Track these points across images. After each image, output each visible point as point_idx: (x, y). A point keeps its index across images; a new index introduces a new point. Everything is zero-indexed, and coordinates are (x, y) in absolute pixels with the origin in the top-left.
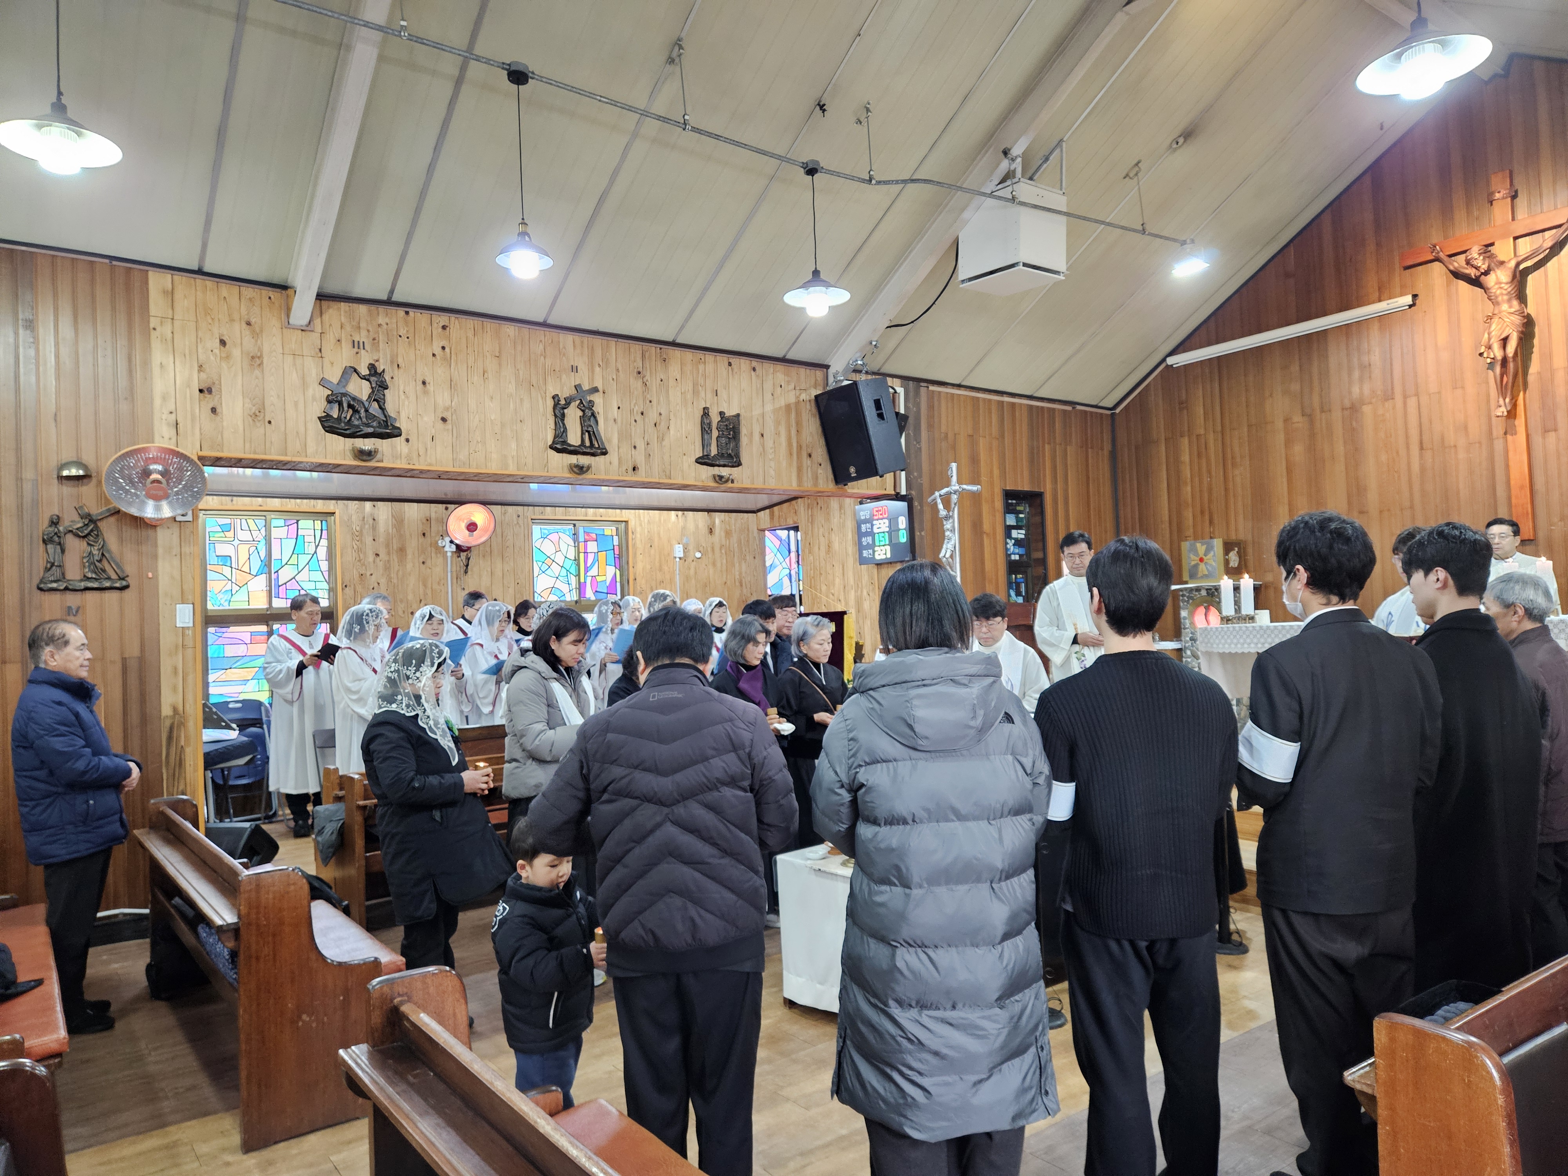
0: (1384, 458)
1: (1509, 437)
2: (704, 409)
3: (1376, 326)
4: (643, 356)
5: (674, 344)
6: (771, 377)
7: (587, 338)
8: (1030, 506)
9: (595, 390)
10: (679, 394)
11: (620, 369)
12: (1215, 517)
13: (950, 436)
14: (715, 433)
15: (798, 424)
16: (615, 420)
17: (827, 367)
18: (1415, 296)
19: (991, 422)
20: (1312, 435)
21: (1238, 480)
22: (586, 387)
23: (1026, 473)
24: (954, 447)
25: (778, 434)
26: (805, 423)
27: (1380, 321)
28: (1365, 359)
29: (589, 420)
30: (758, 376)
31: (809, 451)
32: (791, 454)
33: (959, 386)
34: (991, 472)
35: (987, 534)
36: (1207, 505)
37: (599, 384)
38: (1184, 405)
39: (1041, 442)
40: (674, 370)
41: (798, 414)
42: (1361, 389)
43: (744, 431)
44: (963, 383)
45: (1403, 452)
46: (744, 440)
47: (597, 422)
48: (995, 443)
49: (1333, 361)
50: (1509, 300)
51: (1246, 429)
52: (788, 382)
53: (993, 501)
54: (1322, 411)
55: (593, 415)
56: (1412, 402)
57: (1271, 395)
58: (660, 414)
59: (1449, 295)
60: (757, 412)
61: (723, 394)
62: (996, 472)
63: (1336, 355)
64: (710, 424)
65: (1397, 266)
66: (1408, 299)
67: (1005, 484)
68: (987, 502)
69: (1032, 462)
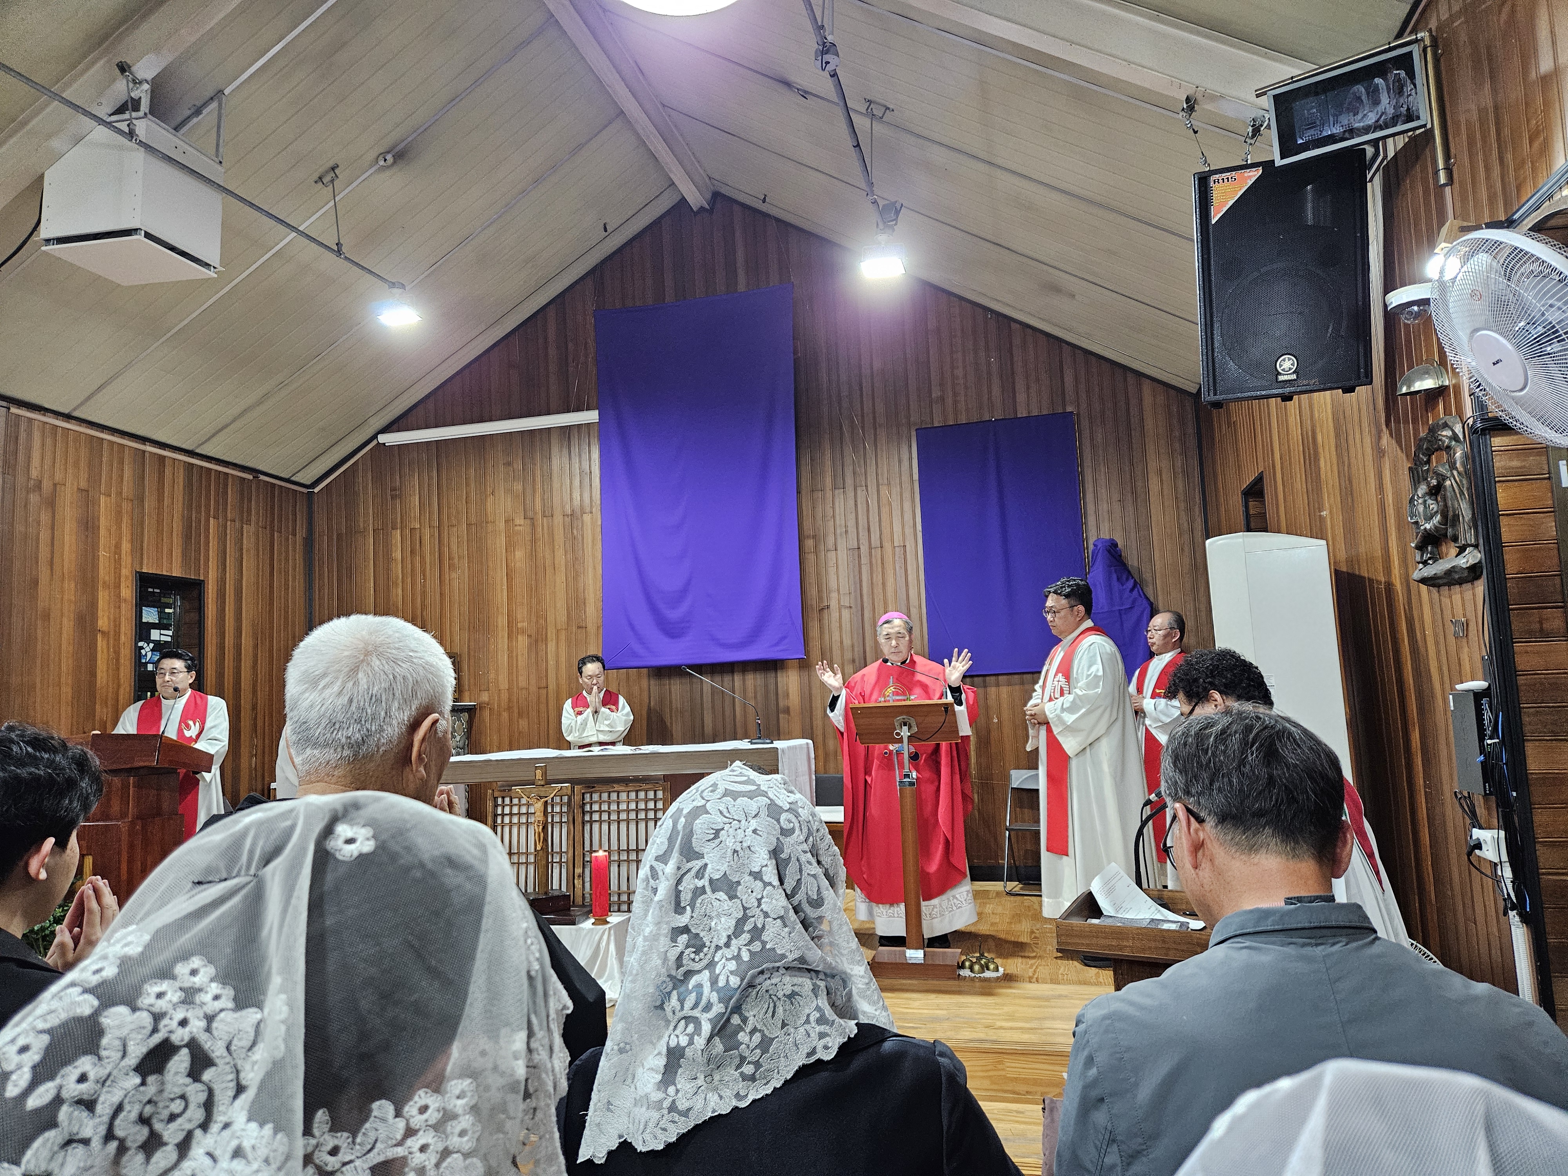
8: (182, 599)
13: (46, 485)
19: (122, 477)
21: (455, 585)
23: (177, 552)
24: (51, 503)
33: (68, 417)
34: (118, 546)
35: (104, 633)
38: (397, 494)
39: (203, 513)
44: (75, 414)
48: (126, 506)
49: (556, 465)
51: (465, 528)
53: (118, 586)
54: (544, 515)
57: (493, 493)
62: (126, 546)
67: (141, 564)
68: (106, 586)
69: (187, 537)
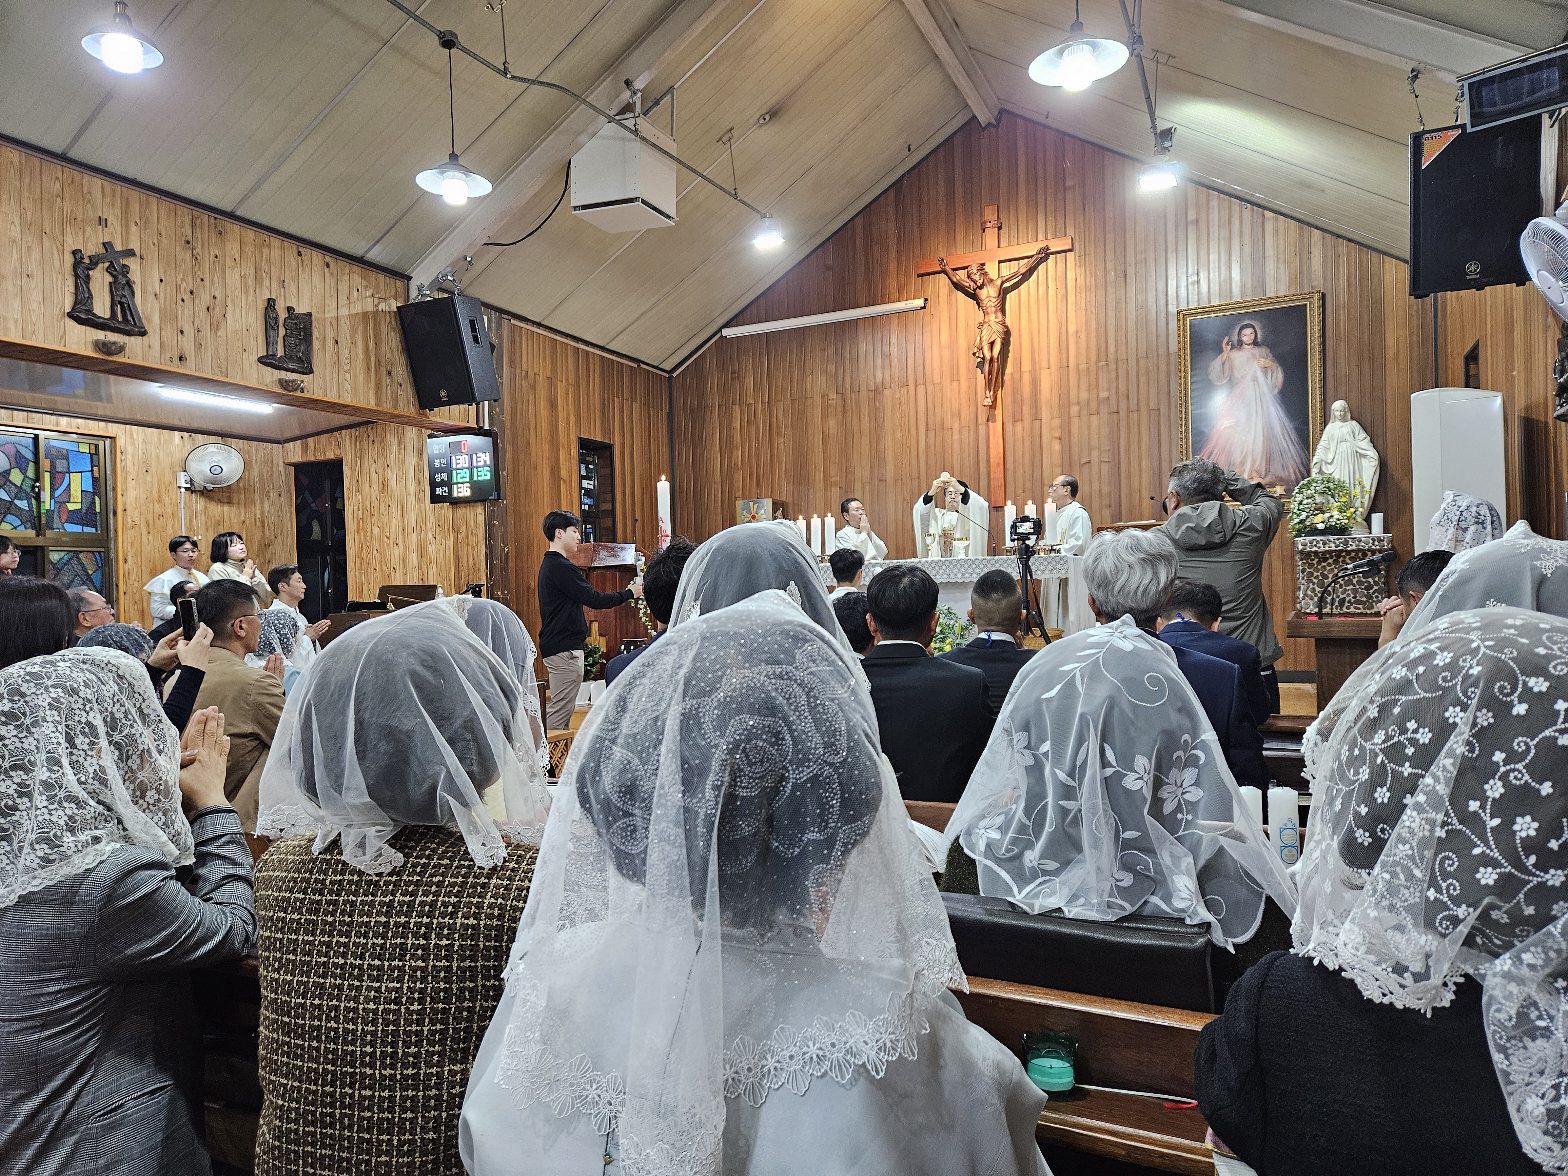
0: (899, 435)
1: (990, 423)
2: (269, 300)
3: (896, 322)
4: (193, 224)
5: (232, 216)
6: (346, 277)
7: (119, 187)
8: (600, 457)
9: (130, 253)
10: (238, 276)
11: (163, 233)
12: (762, 480)
13: (531, 375)
14: (282, 331)
15: (377, 335)
16: (156, 295)
17: (409, 278)
18: (926, 300)
19: (567, 367)
20: (844, 412)
21: (782, 447)
22: (118, 247)
23: (598, 423)
24: (534, 387)
25: (354, 343)
26: (384, 336)
27: (898, 318)
28: (886, 349)
29: (123, 289)
30: (332, 274)
31: (389, 367)
32: (369, 369)
33: (539, 325)
34: (568, 419)
35: (565, 481)
36: (754, 470)
37: (135, 245)
38: (737, 376)
39: (611, 393)
40: (232, 248)
41: (377, 325)
42: (883, 374)
43: (315, 334)
44: (543, 323)
45: (913, 432)
46: (316, 345)
47: (133, 293)
48: (571, 390)
49: (862, 347)
50: (996, 312)
51: (789, 401)
52: (366, 287)
53: (569, 448)
54: (852, 392)
55: (129, 284)
56: (921, 389)
57: (811, 373)
58: (215, 297)
59: (950, 303)
60: (331, 314)
61: (292, 287)
62: (572, 418)
63: (864, 345)
64: (276, 319)
65: (912, 274)
66: (920, 302)
67: (581, 432)
68: (564, 448)
69: (603, 414)
